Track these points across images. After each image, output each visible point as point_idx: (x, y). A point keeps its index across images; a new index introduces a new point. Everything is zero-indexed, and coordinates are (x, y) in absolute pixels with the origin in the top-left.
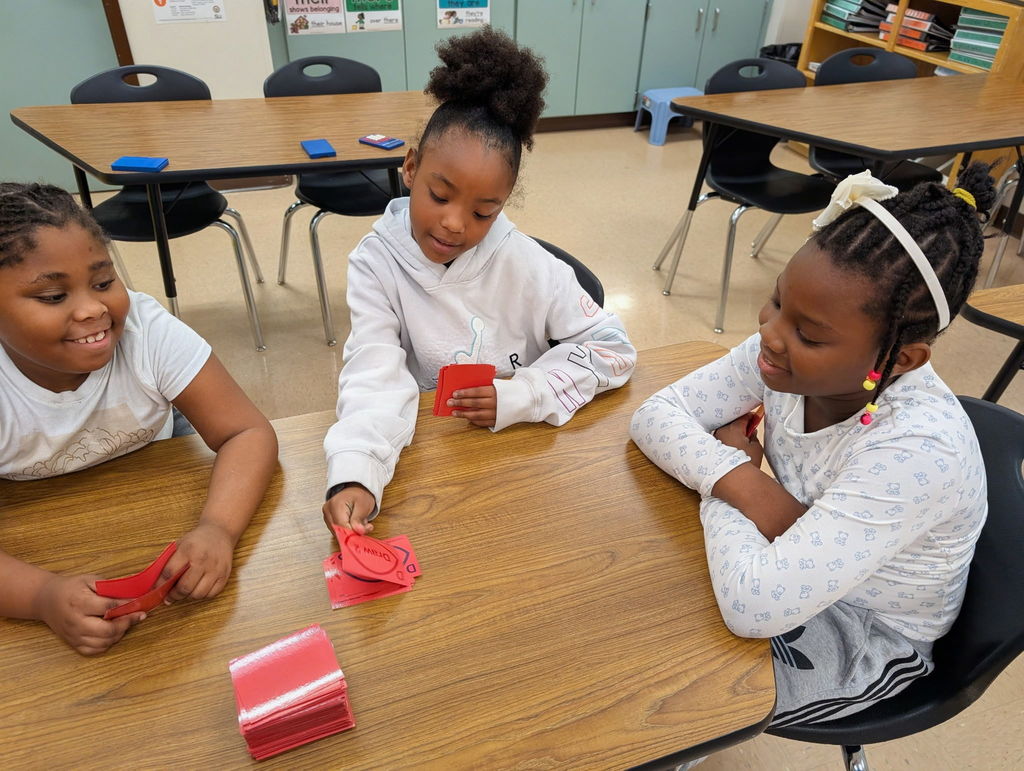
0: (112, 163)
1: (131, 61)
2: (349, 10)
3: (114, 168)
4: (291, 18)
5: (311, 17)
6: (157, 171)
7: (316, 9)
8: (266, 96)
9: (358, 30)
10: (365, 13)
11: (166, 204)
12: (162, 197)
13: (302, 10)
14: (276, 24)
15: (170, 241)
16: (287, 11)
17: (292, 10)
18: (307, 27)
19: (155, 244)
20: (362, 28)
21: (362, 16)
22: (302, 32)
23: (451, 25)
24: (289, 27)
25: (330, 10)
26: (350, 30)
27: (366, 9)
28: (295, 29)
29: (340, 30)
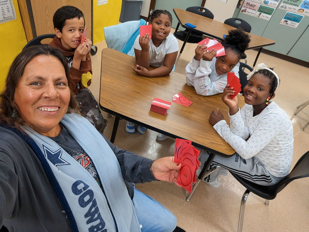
0: (185, 23)
1: (204, 7)
2: (258, 11)
3: (185, 24)
4: (243, 8)
5: (248, 10)
6: (193, 28)
7: (250, 8)
8: (224, 23)
9: (257, 17)
10: (262, 13)
11: (190, 36)
12: (190, 34)
13: (247, 7)
14: (238, 9)
15: (187, 43)
16: (243, 6)
17: (244, 7)
18: (245, 12)
19: (184, 42)
20: (259, 17)
21: (260, 14)
22: (243, 12)
23: (284, 24)
24: (241, 10)
25: (253, 10)
26: (255, 16)
27: (263, 13)
28: (242, 11)
29: (253, 15)
